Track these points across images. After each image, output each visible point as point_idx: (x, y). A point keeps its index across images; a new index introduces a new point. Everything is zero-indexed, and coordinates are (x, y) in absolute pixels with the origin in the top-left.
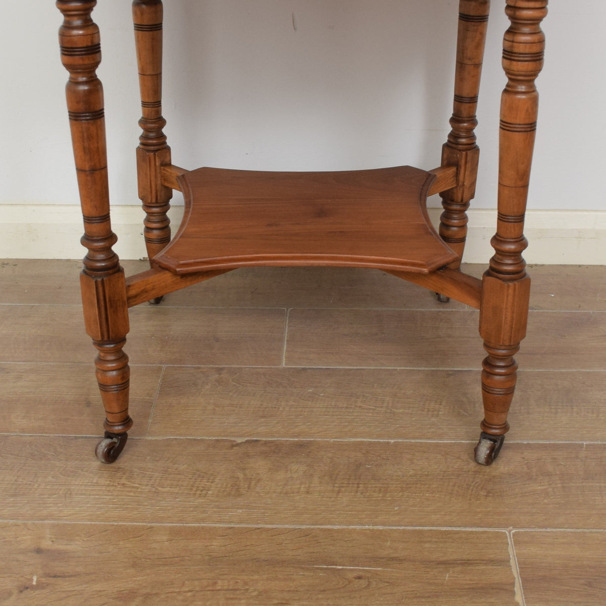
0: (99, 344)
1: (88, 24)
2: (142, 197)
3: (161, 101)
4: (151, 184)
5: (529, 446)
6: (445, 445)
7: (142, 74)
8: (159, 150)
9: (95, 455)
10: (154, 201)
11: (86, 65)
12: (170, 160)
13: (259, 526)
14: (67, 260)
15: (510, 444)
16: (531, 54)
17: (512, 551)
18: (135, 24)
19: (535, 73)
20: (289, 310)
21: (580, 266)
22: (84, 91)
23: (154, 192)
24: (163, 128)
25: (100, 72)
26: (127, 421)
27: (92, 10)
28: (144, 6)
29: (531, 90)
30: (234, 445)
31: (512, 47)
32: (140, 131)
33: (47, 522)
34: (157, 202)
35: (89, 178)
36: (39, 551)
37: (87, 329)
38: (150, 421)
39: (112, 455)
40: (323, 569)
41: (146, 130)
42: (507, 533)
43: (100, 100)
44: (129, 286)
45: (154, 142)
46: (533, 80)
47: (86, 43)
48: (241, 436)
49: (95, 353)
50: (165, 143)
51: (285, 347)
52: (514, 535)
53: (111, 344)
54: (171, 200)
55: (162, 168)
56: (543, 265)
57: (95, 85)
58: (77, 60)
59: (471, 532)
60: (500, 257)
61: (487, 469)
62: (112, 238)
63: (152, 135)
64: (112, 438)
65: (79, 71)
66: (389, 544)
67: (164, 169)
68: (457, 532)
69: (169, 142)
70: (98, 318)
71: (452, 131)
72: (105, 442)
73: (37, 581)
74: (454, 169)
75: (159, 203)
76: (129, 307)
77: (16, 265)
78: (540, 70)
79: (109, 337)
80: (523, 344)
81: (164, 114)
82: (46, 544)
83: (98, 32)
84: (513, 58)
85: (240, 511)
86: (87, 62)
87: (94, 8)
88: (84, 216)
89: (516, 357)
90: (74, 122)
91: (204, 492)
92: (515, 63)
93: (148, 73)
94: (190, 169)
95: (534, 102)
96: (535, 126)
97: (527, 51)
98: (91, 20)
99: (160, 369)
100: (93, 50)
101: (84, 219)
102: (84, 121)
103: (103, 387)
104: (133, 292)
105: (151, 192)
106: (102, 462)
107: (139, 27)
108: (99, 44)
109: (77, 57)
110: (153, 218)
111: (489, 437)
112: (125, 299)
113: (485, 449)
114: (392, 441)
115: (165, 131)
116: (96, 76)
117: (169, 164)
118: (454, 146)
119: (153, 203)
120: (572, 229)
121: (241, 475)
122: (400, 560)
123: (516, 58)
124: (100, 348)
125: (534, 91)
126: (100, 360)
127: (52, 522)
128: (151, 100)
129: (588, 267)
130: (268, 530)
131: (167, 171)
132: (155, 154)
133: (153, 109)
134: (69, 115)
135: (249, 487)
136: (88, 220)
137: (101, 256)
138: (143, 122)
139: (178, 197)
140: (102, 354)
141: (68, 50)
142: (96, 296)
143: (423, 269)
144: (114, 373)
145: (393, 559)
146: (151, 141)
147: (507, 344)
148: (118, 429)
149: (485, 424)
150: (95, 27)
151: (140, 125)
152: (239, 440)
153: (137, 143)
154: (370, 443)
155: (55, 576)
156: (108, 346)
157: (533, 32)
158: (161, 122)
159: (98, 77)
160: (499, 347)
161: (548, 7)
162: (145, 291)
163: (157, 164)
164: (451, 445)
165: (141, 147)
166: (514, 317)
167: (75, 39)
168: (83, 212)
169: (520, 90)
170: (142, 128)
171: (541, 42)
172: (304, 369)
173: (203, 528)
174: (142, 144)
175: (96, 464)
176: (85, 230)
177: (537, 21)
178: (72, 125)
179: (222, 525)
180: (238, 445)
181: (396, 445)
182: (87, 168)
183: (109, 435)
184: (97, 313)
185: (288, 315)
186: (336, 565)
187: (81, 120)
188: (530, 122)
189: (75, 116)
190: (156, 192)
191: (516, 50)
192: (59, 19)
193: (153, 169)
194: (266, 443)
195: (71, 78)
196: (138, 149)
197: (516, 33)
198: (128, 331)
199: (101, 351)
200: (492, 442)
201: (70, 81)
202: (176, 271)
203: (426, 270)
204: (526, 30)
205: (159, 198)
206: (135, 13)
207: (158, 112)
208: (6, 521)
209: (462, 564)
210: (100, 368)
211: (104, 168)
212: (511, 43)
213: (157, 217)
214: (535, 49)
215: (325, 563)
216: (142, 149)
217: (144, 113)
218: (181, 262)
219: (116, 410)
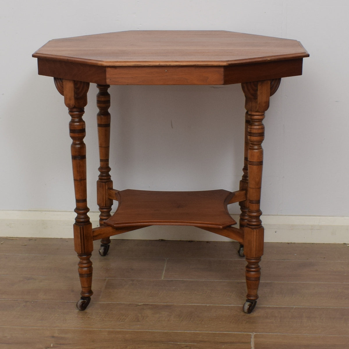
0: (80, 255)
1: (81, 121)
2: (99, 204)
3: (108, 159)
4: (103, 198)
5: (269, 308)
6: (232, 307)
7: (101, 146)
8: (107, 182)
9: (76, 307)
10: (104, 206)
11: (80, 137)
12: (112, 187)
13: (146, 331)
14: (61, 238)
15: (261, 307)
16: (259, 133)
17: (253, 340)
18: (98, 124)
19: (261, 141)
20: (167, 259)
21: (313, 244)
22: (79, 147)
23: (104, 201)
24: (109, 172)
25: (85, 140)
26: (91, 292)
27: (83, 115)
28: (102, 116)
29: (260, 148)
30: (137, 305)
31: (251, 130)
32: (99, 173)
33: (56, 328)
34: (106, 206)
35: (79, 183)
36: (53, 337)
37: (75, 249)
38: (101, 297)
39: (84, 306)
40: (172, 344)
41: (102, 172)
42: (252, 334)
43: (84, 151)
44: (94, 231)
45: (105, 178)
46: (261, 144)
47: (80, 128)
48: (140, 303)
49: (78, 260)
50: (110, 179)
51: (164, 272)
52: (255, 335)
53: (85, 255)
54: (112, 206)
55: (109, 190)
56: (294, 243)
57: (83, 145)
58: (77, 135)
59: (236, 334)
60: (250, 219)
61: (249, 315)
62: (87, 210)
63: (104, 175)
64: (84, 300)
65: (77, 139)
66: (201, 337)
67: (109, 191)
68: (230, 334)
69: (112, 179)
70: (80, 243)
71: (244, 175)
72: (81, 301)
73: (53, 346)
74: (244, 192)
75: (106, 207)
76: (94, 240)
77: (36, 240)
78: (263, 140)
79: (84, 252)
80: (263, 258)
81: (110, 166)
82: (56, 335)
83: (85, 124)
84: (251, 135)
85: (139, 326)
86: (80, 136)
87: (84, 115)
88: (76, 199)
89: (260, 264)
90: (74, 160)
91: (123, 320)
92: (252, 137)
93: (103, 146)
94: (120, 191)
95: (261, 153)
96: (262, 163)
97: (257, 132)
98: (82, 119)
99: (105, 279)
100: (82, 131)
101: (76, 201)
102: (78, 160)
103: (81, 275)
104: (95, 234)
105: (103, 201)
106: (80, 310)
107: (99, 125)
108: (85, 129)
109: (76, 134)
110: (104, 214)
111: (249, 301)
112: (92, 236)
113: (247, 305)
114: (208, 305)
115: (110, 173)
116: (83, 142)
117: (112, 189)
118: (244, 181)
119: (104, 207)
120: (308, 225)
121: (140, 315)
122: (205, 342)
123: (252, 135)
124: (80, 257)
125: (261, 148)
126: (81, 263)
127: (58, 328)
128: (104, 159)
129: (316, 244)
130: (149, 332)
131: (111, 192)
132: (105, 184)
133: (105, 163)
134: (72, 157)
135: (143, 319)
136: (78, 201)
137: (82, 217)
138: (100, 169)
139: (115, 204)
140: (81, 260)
141: (72, 131)
142: (80, 233)
143: (220, 226)
144: (86, 269)
145: (201, 341)
146: (103, 178)
147: (254, 257)
148: (87, 295)
149: (248, 296)
150: (84, 122)
151: (99, 171)
152: (140, 304)
153: (97, 179)
154: (198, 306)
155: (60, 344)
156: (84, 256)
157: (259, 124)
158: (109, 169)
159: (84, 142)
160: (251, 258)
161: (265, 114)
162: (100, 234)
163: (106, 188)
164: (234, 307)
165: (99, 180)
166: (257, 245)
167: (76, 126)
168: (76, 198)
169: (255, 148)
170: (100, 172)
171: (263, 128)
172: (172, 281)
173: (123, 331)
174: (99, 179)
175: (77, 311)
176: (76, 206)
177: (261, 120)
178: (73, 161)
179: (130, 330)
180: (139, 305)
181: (209, 306)
182: (78, 179)
183: (82, 298)
184: (80, 241)
185: (167, 261)
186: (178, 342)
187: (76, 159)
188: (260, 161)
189: (74, 158)
190: (106, 202)
191: (252, 132)
192: (70, 118)
193: (104, 191)
194: (152, 305)
195: (73, 142)
196: (98, 182)
197: (252, 125)
198: (92, 250)
199: (81, 259)
200: (250, 303)
201: (73, 143)
202: (114, 226)
203: (221, 227)
204: (256, 124)
205: (107, 204)
206: (98, 119)
207: (108, 164)
208: (39, 328)
209: (230, 343)
210: (80, 266)
211: (85, 179)
212: (250, 129)
213: (105, 214)
214: (260, 131)
215: (173, 342)
216: (100, 181)
217: (101, 165)
218: (116, 223)
219: (86, 286)
